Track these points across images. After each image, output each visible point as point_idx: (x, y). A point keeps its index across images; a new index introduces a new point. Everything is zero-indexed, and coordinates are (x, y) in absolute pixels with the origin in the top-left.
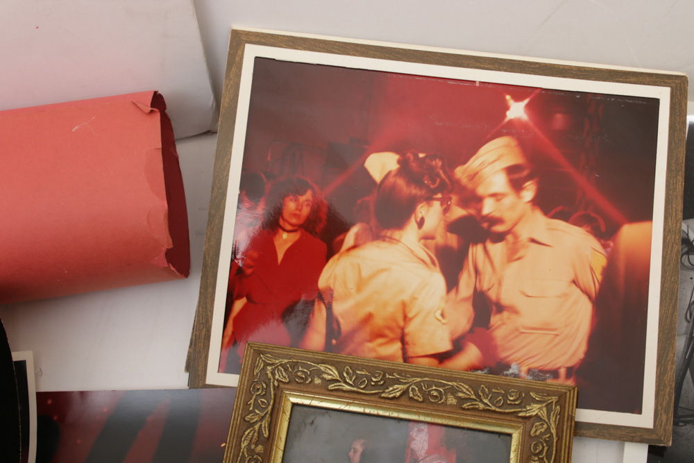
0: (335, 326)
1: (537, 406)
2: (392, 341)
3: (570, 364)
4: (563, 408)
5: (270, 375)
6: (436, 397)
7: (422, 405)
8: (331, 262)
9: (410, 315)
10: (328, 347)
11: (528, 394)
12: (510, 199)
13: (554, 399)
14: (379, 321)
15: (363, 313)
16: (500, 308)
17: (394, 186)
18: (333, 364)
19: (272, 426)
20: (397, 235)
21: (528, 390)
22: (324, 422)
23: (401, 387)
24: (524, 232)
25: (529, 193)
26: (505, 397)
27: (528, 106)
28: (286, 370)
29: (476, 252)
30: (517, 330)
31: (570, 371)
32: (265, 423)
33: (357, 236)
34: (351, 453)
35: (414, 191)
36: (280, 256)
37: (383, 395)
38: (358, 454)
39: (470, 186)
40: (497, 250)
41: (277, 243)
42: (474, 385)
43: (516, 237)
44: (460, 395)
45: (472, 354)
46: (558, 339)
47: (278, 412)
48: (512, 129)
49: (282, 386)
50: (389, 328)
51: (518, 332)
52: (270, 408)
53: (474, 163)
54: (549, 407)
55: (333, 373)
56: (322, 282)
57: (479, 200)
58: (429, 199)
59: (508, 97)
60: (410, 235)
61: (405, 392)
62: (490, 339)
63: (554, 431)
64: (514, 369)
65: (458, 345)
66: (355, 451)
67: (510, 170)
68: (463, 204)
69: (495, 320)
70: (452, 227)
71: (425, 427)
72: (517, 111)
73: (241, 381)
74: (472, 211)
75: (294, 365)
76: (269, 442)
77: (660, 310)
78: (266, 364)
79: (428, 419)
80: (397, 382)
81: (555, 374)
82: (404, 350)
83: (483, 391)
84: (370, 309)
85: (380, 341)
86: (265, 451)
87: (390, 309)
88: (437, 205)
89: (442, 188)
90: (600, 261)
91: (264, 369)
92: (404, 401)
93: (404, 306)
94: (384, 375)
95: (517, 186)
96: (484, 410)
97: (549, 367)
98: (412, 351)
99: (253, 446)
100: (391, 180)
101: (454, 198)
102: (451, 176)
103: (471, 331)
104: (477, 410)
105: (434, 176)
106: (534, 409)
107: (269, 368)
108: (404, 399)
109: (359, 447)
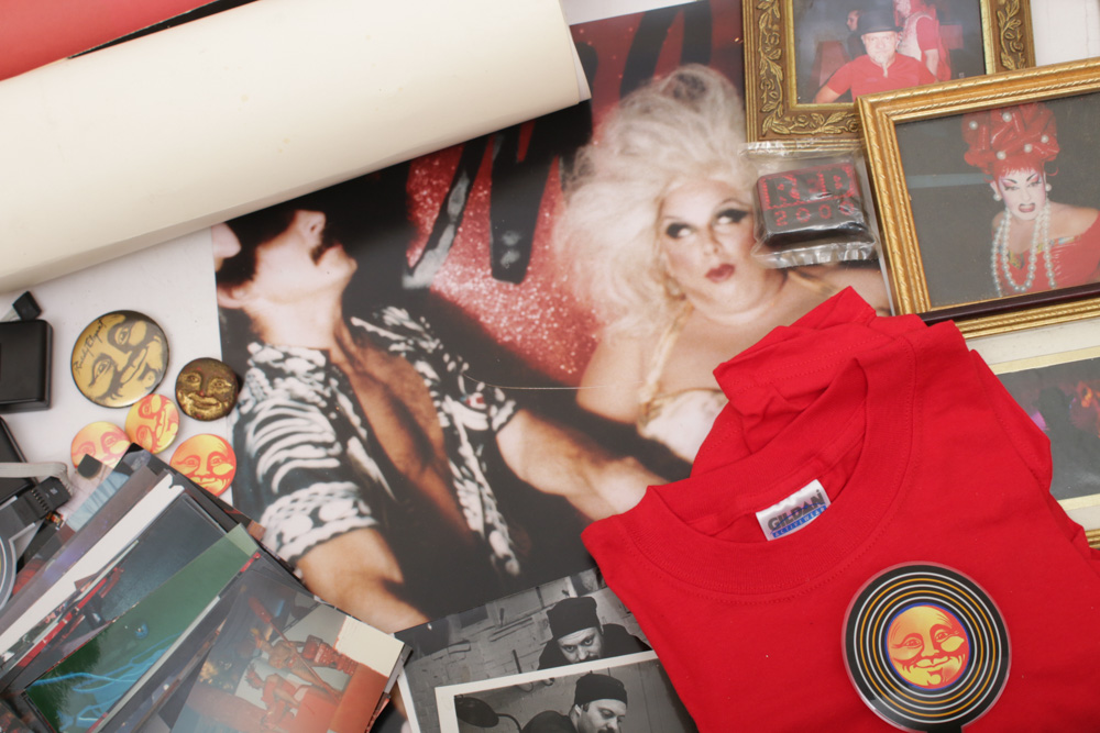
19: (781, 9)
32: (775, 8)
34: (849, 23)
38: (855, 22)
66: (852, 21)
76: (781, 22)
86: (780, 28)
99: (770, 26)
109: (854, 17)
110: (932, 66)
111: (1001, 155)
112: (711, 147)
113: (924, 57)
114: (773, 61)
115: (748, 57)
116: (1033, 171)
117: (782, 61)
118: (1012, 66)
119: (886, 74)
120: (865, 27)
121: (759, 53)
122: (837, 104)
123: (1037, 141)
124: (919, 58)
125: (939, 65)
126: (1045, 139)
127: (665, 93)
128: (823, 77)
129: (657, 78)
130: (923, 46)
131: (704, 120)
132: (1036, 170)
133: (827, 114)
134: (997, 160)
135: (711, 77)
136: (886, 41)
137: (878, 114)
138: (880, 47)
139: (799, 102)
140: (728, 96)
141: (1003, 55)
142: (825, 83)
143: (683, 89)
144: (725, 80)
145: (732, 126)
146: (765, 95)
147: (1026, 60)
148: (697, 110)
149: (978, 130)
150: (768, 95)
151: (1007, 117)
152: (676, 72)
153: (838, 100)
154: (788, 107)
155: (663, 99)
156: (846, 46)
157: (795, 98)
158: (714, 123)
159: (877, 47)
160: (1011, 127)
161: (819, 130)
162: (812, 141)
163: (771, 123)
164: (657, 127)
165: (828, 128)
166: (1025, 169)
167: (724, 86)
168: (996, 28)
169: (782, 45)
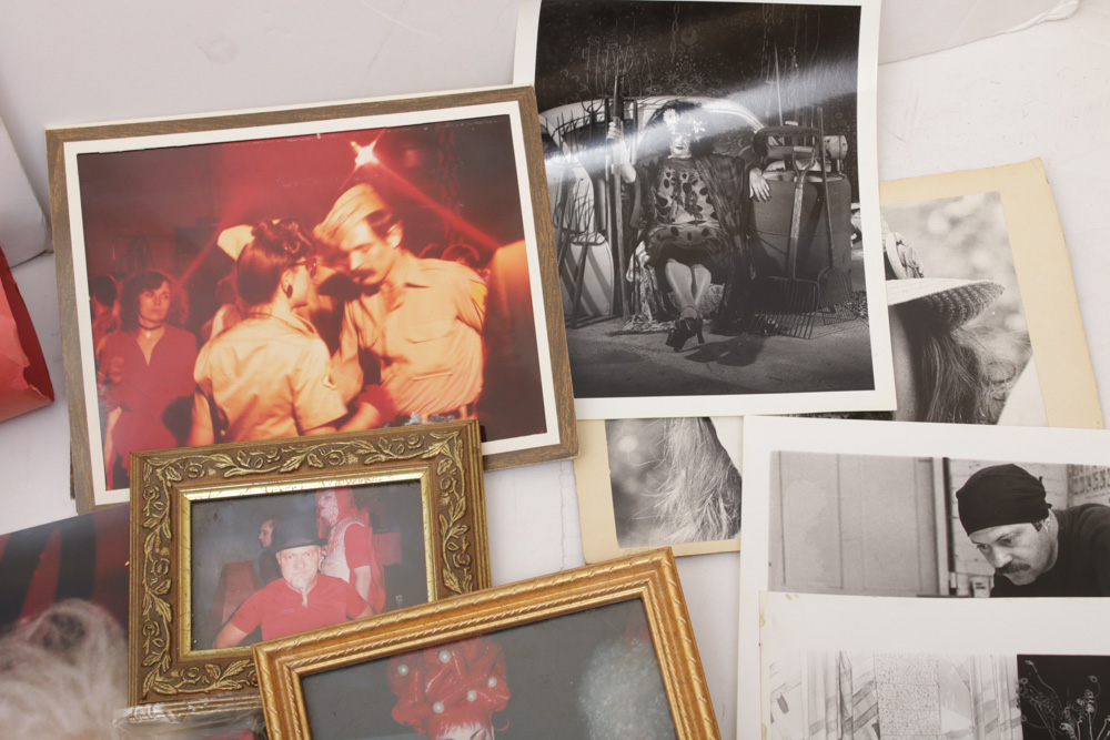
0: (221, 417)
1: (437, 445)
2: (283, 419)
3: (469, 401)
4: (465, 441)
5: (161, 478)
6: (336, 459)
7: (324, 471)
8: (203, 352)
9: (297, 388)
10: (218, 439)
11: (428, 436)
12: (377, 248)
13: (455, 434)
14: (265, 402)
15: (246, 397)
16: (389, 361)
17: (253, 260)
18: (224, 452)
19: (174, 527)
20: (266, 309)
21: (427, 432)
22: (227, 513)
23: (298, 458)
24: (398, 279)
25: (395, 238)
26: (406, 443)
27: (376, 149)
28: (177, 468)
29: (353, 309)
30: (409, 379)
31: (470, 408)
32: (165, 525)
33: (226, 319)
34: (262, 536)
35: (276, 260)
36: (148, 357)
37: (282, 470)
38: (269, 536)
39: (333, 243)
40: (374, 302)
41: (142, 343)
42: (373, 440)
43: (391, 285)
44: (361, 451)
45: (368, 413)
46: (452, 379)
47: (177, 511)
48: (364, 176)
49: (175, 486)
50: (278, 406)
51: (411, 381)
52: (167, 509)
53: (333, 218)
54: (451, 443)
55: (228, 461)
56: (198, 375)
57: (345, 255)
58: (293, 266)
59: (353, 144)
60: (280, 306)
61: (304, 463)
62: (385, 394)
63: (459, 465)
64: (414, 418)
65: (353, 408)
66: (265, 533)
67: (371, 218)
68: (329, 263)
69: (385, 374)
70: (323, 289)
71: (332, 494)
72: (366, 156)
73: (132, 493)
74: (340, 269)
75: (184, 462)
76: (173, 542)
77: (548, 326)
78: (155, 468)
79: (333, 484)
80: (294, 453)
81: (456, 413)
82: (298, 425)
83: (383, 443)
84: (254, 391)
85: (271, 421)
86: (171, 552)
87: (276, 387)
88: (302, 271)
89: (304, 251)
90: (480, 291)
91: (154, 472)
92: (304, 471)
93: (289, 381)
94: (279, 451)
95: (381, 233)
96: (387, 461)
97: (449, 409)
98: (306, 425)
99: (157, 550)
100: (249, 253)
101: (319, 259)
102: (310, 237)
103: (363, 390)
104: (380, 462)
105: (292, 240)
106: (435, 449)
107: (159, 470)
108: (304, 468)
109: (268, 528)
110: (363, 588)
111: (439, 708)
112: (87, 712)
113: (353, 577)
114: (159, 596)
115: (133, 590)
116: (478, 726)
117: (171, 596)
118: (456, 587)
119: (305, 602)
120: (281, 542)
121: (143, 586)
122: (241, 649)
123: (482, 686)
124: (346, 578)
125: (371, 587)
126: (492, 682)
127: (32, 641)
128: (227, 610)
129: (24, 621)
130: (352, 564)
131: (80, 674)
132: (482, 724)
133: (223, 663)
134: (433, 713)
135: (91, 615)
136: (306, 558)
137: (278, 667)
138: (299, 566)
139: (192, 649)
140: (112, 642)
141: (445, 572)
142: (231, 617)
143: (57, 634)
144: (110, 619)
145: (115, 682)
146: (147, 643)
147: (475, 577)
148: (72, 662)
149: (409, 676)
150: (151, 643)
151: (445, 656)
152: (49, 612)
153: (243, 643)
154: (178, 656)
155: (28, 649)
156: (257, 568)
157: (188, 642)
158: (92, 678)
159: (296, 567)
160: (450, 670)
161: (214, 686)
162: (206, 701)
163: (155, 680)
164: (19, 688)
165: (225, 683)
166: (468, 723)
167: (108, 627)
168: (438, 535)
169: (172, 574)
